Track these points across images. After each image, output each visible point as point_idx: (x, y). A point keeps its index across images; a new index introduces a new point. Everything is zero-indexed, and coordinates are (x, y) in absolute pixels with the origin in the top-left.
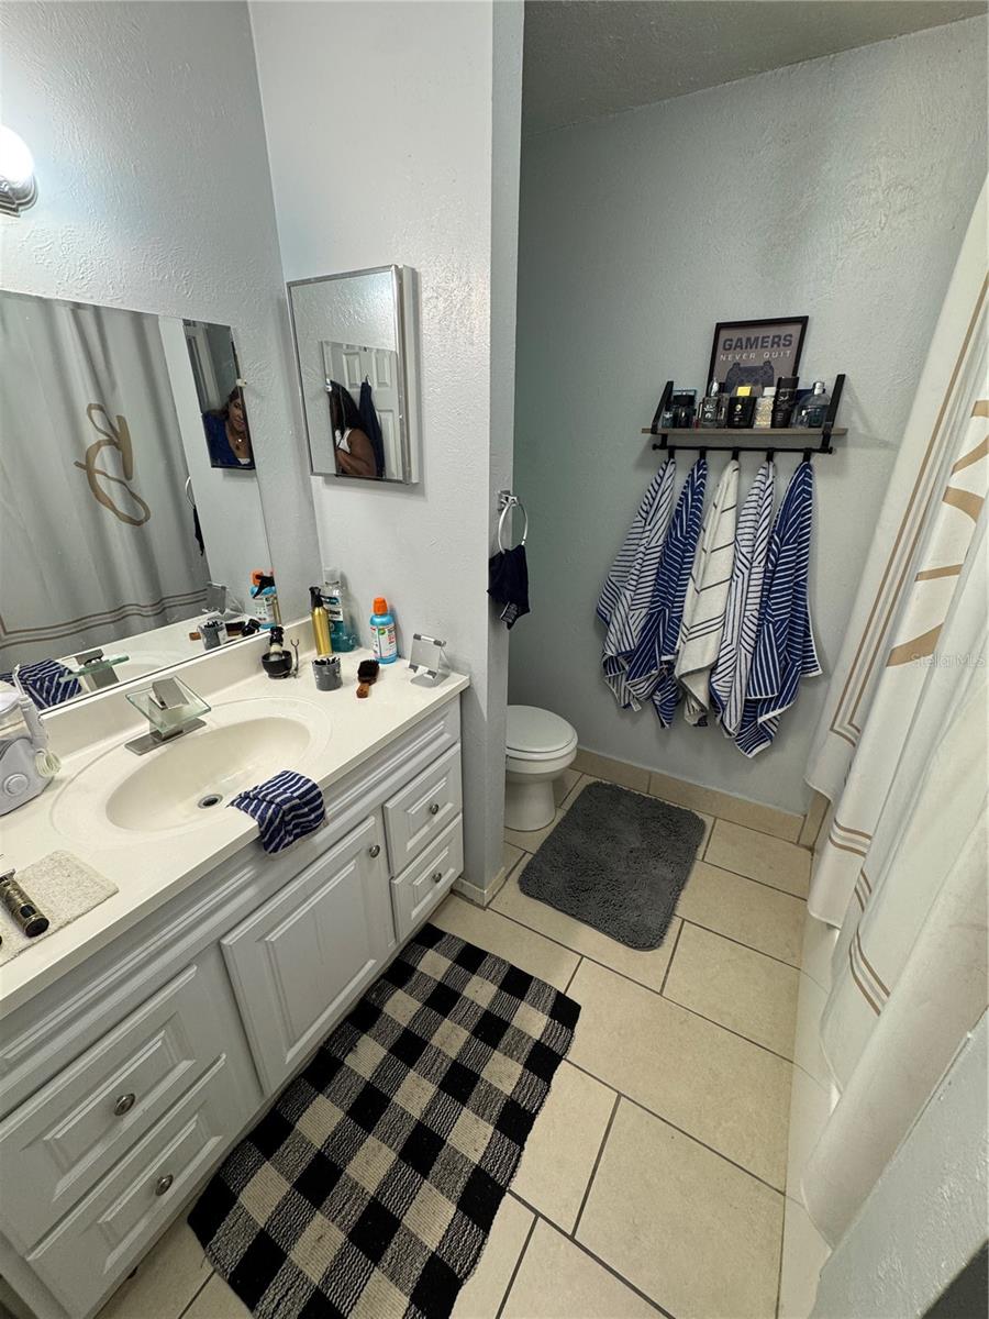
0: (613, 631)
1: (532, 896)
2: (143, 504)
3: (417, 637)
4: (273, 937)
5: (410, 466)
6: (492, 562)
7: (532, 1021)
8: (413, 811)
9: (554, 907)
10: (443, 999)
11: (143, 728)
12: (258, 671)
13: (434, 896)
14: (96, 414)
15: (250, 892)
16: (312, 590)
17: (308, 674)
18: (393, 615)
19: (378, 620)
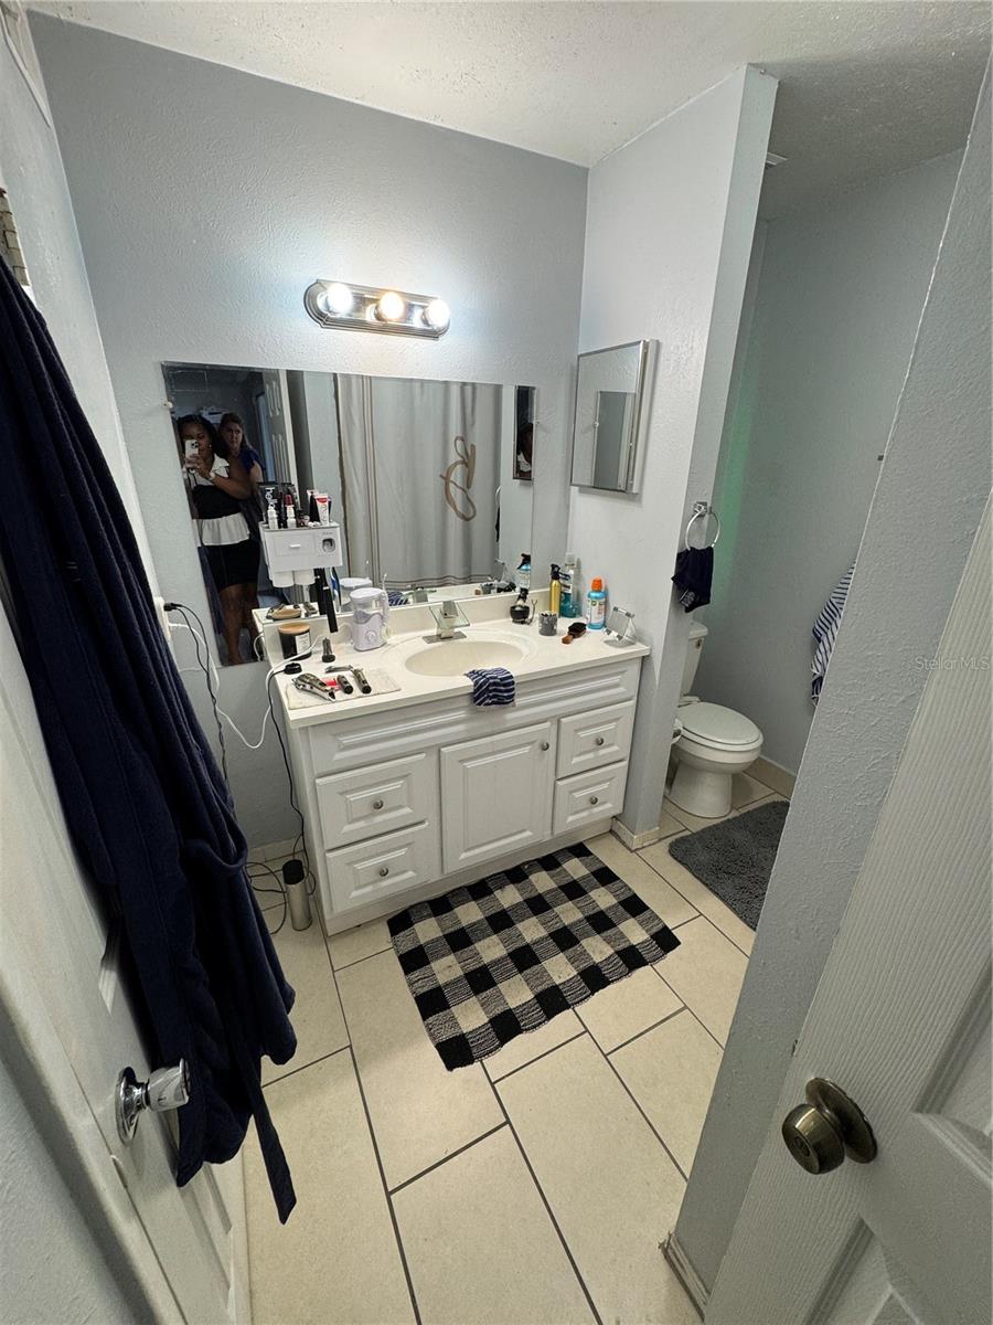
0: (822, 650)
1: (676, 859)
2: (473, 507)
3: (616, 609)
4: (469, 765)
5: (632, 479)
6: (679, 556)
7: (635, 933)
8: (582, 734)
9: (693, 874)
10: (573, 890)
11: (434, 632)
12: (507, 617)
13: (589, 816)
14: (459, 442)
15: (461, 727)
16: (553, 566)
17: (536, 625)
18: (606, 595)
19: (593, 594)
